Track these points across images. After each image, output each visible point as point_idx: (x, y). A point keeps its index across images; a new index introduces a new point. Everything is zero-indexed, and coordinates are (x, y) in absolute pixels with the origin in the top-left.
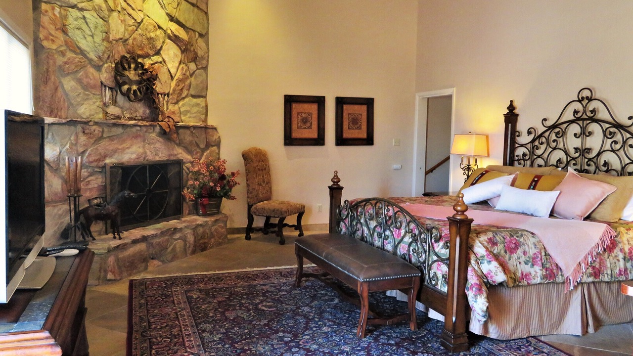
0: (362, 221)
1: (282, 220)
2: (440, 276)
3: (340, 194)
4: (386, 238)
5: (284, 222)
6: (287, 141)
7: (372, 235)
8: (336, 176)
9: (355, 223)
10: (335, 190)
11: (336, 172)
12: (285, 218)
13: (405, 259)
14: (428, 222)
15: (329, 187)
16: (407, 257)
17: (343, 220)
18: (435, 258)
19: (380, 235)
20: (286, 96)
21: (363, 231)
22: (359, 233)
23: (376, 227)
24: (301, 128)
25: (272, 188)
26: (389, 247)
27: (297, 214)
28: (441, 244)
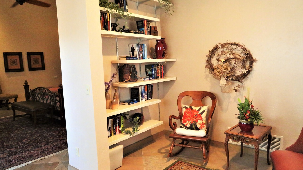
0: (36, 95)
1: (7, 101)
2: (58, 106)
3: (29, 88)
4: (44, 99)
5: (9, 102)
6: (7, 71)
7: (40, 99)
8: (26, 81)
9: (34, 96)
10: (26, 86)
11: (26, 80)
12: (9, 100)
13: (49, 104)
14: (54, 92)
15: (24, 86)
16: (50, 104)
17: (30, 96)
18: (57, 101)
19: (42, 99)
20: (4, 53)
21: (37, 98)
22: (36, 100)
23: (40, 96)
24: (12, 65)
25: (2, 90)
26: (45, 102)
27: (14, 98)
28: (58, 97)
